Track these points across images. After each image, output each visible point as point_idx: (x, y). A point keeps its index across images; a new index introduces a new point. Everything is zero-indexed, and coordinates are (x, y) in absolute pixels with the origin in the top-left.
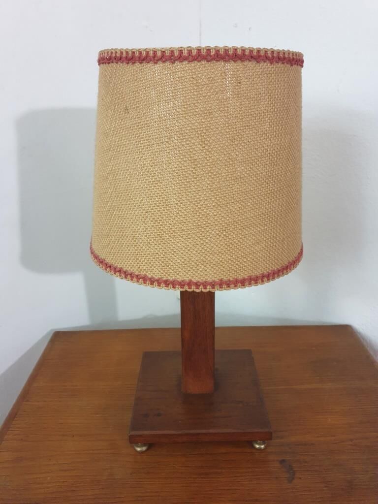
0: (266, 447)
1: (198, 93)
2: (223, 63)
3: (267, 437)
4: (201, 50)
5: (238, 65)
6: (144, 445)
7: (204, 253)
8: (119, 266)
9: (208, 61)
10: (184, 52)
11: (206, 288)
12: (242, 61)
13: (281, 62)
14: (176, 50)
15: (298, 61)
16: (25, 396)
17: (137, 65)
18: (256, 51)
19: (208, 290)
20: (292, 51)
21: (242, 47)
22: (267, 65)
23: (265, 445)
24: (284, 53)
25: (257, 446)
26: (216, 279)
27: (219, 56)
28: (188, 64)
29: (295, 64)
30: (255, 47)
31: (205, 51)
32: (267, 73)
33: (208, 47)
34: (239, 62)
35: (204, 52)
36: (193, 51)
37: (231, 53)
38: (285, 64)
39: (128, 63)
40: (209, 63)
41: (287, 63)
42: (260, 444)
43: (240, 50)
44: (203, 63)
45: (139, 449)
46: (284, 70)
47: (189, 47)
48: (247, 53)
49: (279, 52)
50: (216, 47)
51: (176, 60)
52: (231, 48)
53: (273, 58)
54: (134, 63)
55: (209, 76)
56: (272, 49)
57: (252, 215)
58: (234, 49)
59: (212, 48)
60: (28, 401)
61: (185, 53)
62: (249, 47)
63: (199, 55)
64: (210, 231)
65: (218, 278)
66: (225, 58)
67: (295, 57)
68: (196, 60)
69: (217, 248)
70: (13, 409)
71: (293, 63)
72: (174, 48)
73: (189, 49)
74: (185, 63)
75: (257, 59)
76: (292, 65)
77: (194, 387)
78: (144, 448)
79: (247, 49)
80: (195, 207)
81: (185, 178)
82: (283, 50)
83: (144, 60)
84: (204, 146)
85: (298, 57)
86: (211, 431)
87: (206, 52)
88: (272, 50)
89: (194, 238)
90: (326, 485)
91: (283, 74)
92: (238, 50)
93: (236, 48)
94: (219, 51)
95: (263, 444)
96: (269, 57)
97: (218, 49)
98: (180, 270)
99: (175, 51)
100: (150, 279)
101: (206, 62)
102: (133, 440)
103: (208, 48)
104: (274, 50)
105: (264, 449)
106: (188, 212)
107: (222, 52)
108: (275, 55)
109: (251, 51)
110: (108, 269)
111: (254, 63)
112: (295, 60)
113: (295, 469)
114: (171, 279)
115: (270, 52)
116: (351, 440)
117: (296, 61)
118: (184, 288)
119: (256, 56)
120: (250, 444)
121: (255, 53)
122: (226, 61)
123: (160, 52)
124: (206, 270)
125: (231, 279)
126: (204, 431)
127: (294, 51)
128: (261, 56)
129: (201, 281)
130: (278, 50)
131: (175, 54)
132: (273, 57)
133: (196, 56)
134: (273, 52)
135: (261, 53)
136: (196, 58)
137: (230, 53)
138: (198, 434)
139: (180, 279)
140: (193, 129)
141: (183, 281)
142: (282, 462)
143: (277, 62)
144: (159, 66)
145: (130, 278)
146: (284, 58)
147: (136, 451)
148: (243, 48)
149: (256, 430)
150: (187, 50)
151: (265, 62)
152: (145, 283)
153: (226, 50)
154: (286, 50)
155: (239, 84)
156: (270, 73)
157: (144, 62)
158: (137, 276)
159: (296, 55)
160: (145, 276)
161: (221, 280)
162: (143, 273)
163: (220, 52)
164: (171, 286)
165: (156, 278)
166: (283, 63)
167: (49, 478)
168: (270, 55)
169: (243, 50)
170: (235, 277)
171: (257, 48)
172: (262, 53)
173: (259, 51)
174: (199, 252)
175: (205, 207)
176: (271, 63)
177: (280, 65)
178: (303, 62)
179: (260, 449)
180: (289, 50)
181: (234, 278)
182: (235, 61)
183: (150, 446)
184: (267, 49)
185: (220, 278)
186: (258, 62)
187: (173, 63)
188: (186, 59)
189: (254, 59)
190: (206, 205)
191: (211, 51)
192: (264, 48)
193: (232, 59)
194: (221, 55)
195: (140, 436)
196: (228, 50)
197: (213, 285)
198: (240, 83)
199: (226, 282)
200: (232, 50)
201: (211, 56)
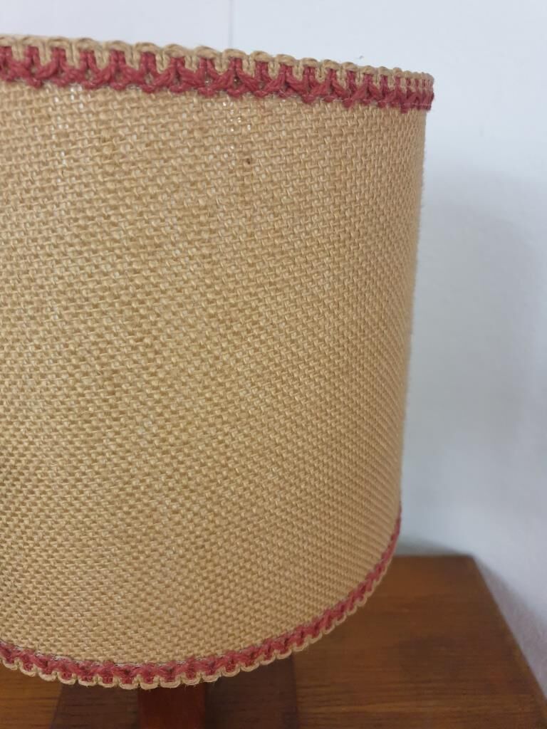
1: (118, 186)
2: (195, 100)
4: (123, 53)
9: (148, 91)
10: (68, 54)
11: (149, 681)
12: (259, 96)
13: (376, 103)
14: (44, 44)
15: (421, 98)
18: (301, 68)
19: (154, 686)
20: (408, 72)
21: (258, 53)
22: (333, 112)
24: (385, 78)
26: (177, 658)
27: (183, 79)
28: (85, 94)
29: (412, 107)
30: (298, 57)
31: (137, 57)
32: (334, 132)
33: (146, 44)
34: (248, 98)
36: (97, 55)
37: (221, 69)
38: (387, 107)
40: (153, 96)
41: (392, 106)
43: (252, 64)
44: (133, 94)
46: (383, 124)
47: (83, 40)
48: (273, 72)
49: (369, 76)
50: (172, 46)
51: (47, 78)
52: (221, 55)
53: (353, 92)
55: (152, 137)
56: (349, 64)
58: (230, 58)
59: (161, 51)
61: (74, 60)
62: (281, 56)
63: (118, 70)
65: (184, 654)
67: (413, 89)
68: (109, 82)
71: (408, 104)
72: (37, 39)
73: (85, 46)
75: (305, 92)
76: (404, 110)
79: (273, 60)
82: (384, 69)
84: (139, 335)
85: (421, 89)
87: (140, 62)
88: (350, 68)
91: (378, 135)
92: (245, 62)
93: (237, 55)
96: (342, 90)
97: (182, 54)
99: (41, 50)
103: (145, 49)
104: (356, 67)
107: (191, 66)
108: (359, 83)
109: (286, 68)
111: (296, 102)
112: (413, 98)
115: (345, 73)
117: (417, 98)
118: (91, 680)
119: (302, 83)
121: (298, 76)
122: (205, 94)
127: (413, 71)
128: (318, 84)
130: (369, 67)
131: (42, 58)
132: (352, 87)
133: (107, 69)
134: (352, 74)
135: (317, 74)
136: (107, 77)
137: (217, 68)
143: (366, 104)
146: (385, 92)
148: (262, 58)
150: (79, 50)
151: (327, 101)
154: (390, 67)
155: (246, 165)
156: (341, 135)
159: (417, 81)
163: (187, 66)
166: (380, 106)
168: (342, 82)
169: (262, 65)
170: (231, 648)
171: (304, 60)
172: (320, 77)
173: (310, 69)
176: (347, 105)
177: (372, 110)
178: (432, 97)
180: (398, 70)
182: (235, 96)
184: (335, 63)
186: (306, 101)
187: (39, 86)
188: (77, 77)
189: (295, 91)
191: (158, 58)
192: (328, 61)
193: (225, 90)
194: (189, 74)
196: (212, 61)
198: (249, 162)
200: (226, 61)
201: (156, 75)
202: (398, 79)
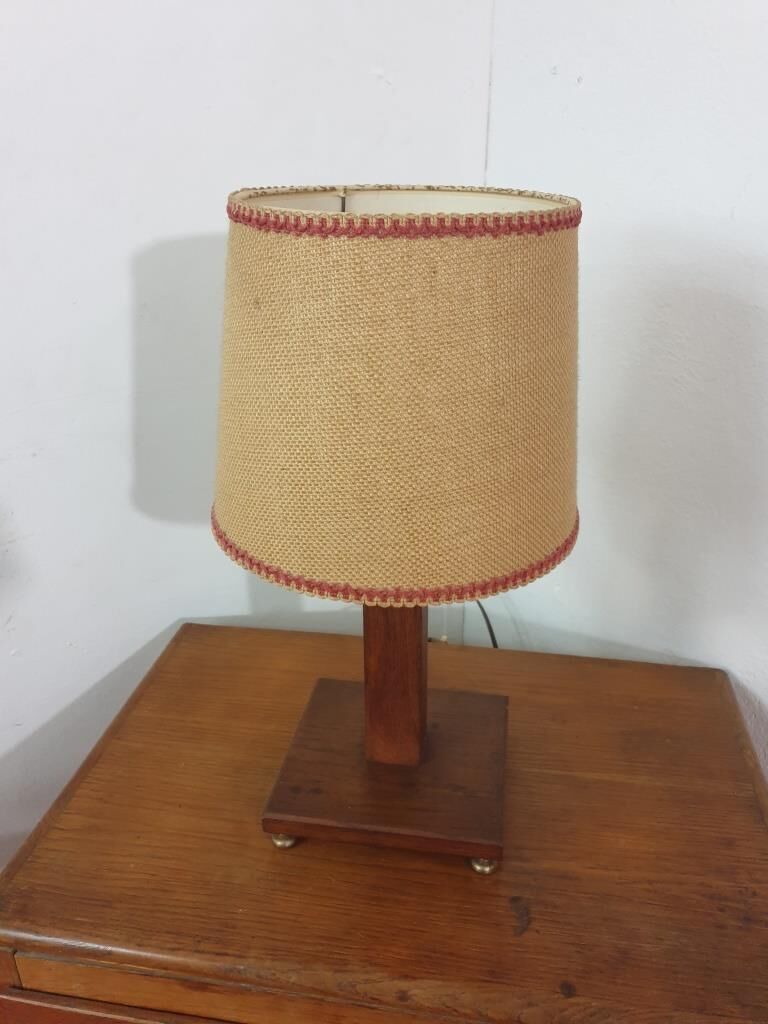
0: (493, 872)
3: (496, 856)
5: (434, 243)
6: (289, 837)
7: (370, 543)
8: (243, 548)
11: (371, 600)
12: (440, 237)
16: (116, 730)
17: (272, 235)
19: (374, 604)
22: (486, 242)
23: (492, 867)
25: (478, 868)
26: (389, 587)
30: (462, 213)
35: (373, 223)
39: (260, 229)
42: (482, 865)
45: (279, 843)
48: (448, 223)
54: (268, 231)
57: (454, 486)
60: (119, 739)
64: (381, 509)
66: (409, 233)
69: (393, 537)
70: (95, 751)
74: (344, 238)
77: (386, 753)
78: (288, 843)
80: (356, 469)
81: (341, 422)
83: (281, 228)
84: (371, 373)
86: (395, 830)
89: (354, 518)
90: (579, 949)
94: (398, 221)
95: (490, 864)
98: (331, 566)
100: (286, 576)
101: (376, 239)
102: (270, 827)
105: (489, 875)
106: (346, 476)
107: (403, 224)
110: (228, 550)
113: (533, 916)
114: (317, 580)
116: (650, 882)
120: (468, 862)
121: (463, 224)
122: (410, 238)
123: (305, 219)
124: (372, 571)
125: (416, 589)
126: (386, 829)
129: (365, 588)
138: (376, 833)
139: (331, 582)
140: (354, 346)
141: (335, 585)
142: (515, 900)
144: (305, 240)
145: (257, 571)
147: (275, 846)
149: (474, 841)
152: (278, 581)
153: (411, 222)
157: (282, 231)
158: (267, 569)
160: (279, 569)
161: (398, 590)
162: (275, 565)
164: (316, 590)
165: (295, 575)
166: (519, 234)
167: (132, 865)
174: (362, 540)
175: (372, 470)
176: (495, 236)
177: (514, 237)
179: (482, 873)
181: (420, 588)
183: (299, 841)
185: (397, 586)
187: (325, 237)
188: (345, 232)
190: (375, 466)
194: (401, 228)
195: (281, 822)
196: (414, 220)
197: (385, 596)
199: (406, 593)
202: (532, 217)
